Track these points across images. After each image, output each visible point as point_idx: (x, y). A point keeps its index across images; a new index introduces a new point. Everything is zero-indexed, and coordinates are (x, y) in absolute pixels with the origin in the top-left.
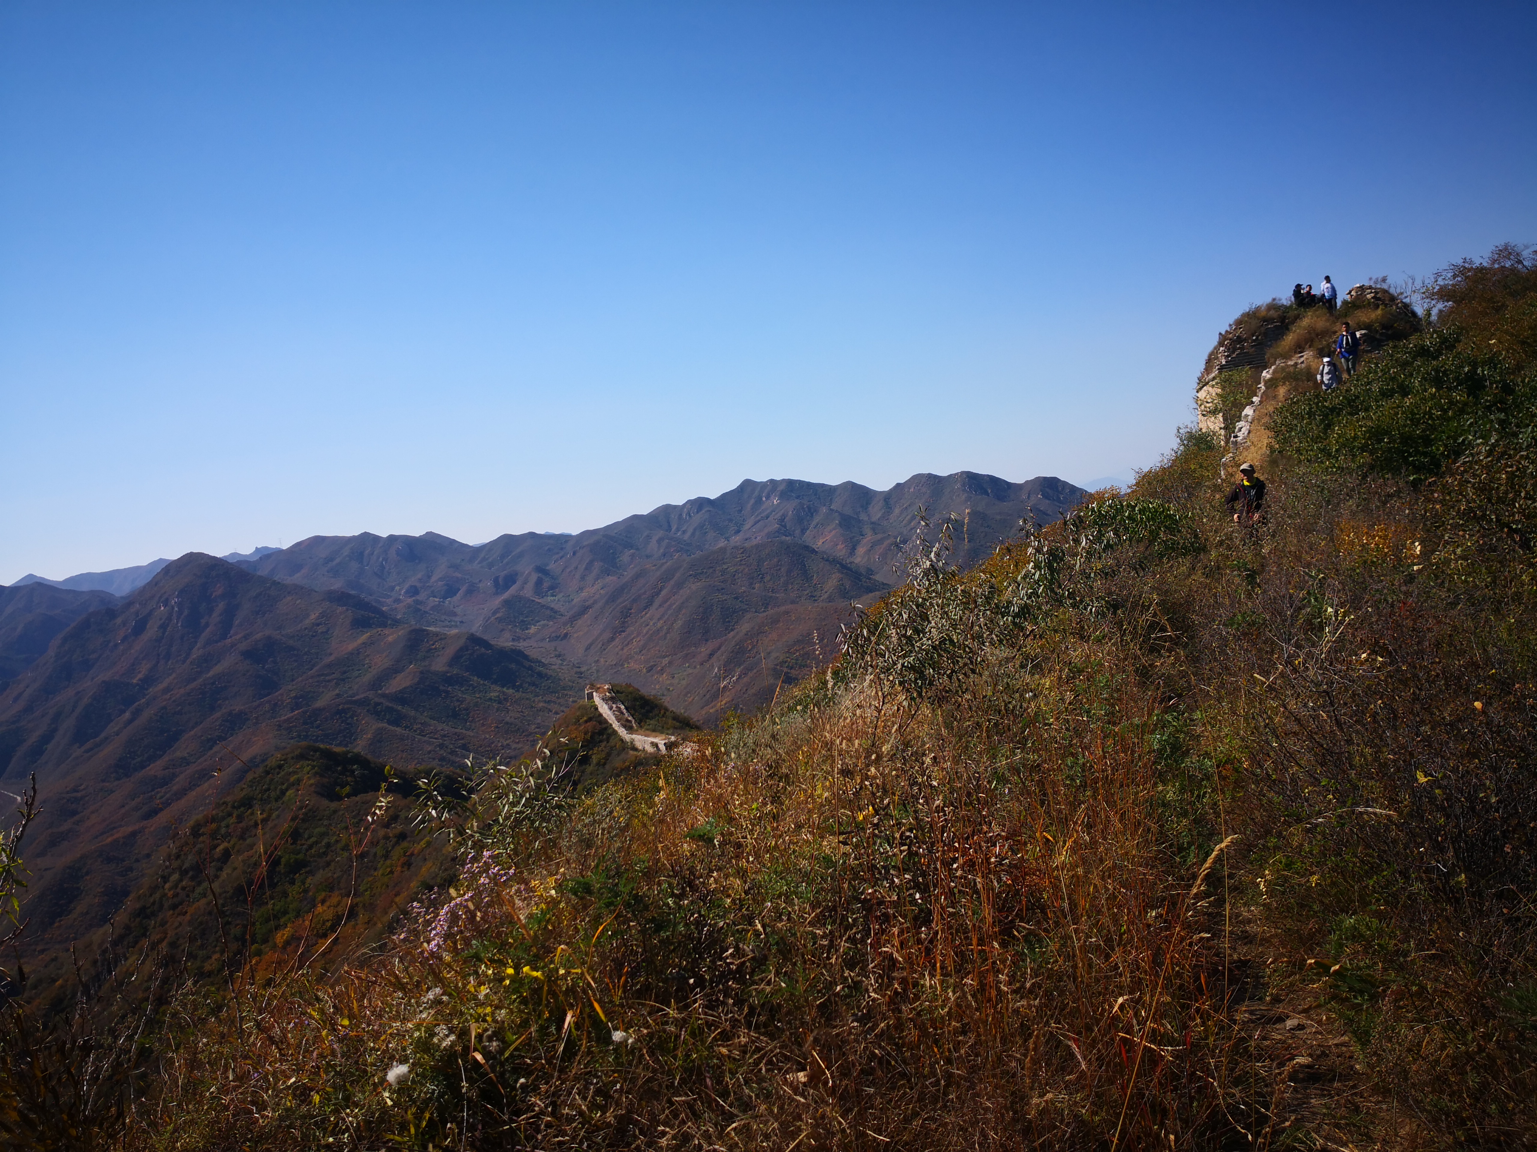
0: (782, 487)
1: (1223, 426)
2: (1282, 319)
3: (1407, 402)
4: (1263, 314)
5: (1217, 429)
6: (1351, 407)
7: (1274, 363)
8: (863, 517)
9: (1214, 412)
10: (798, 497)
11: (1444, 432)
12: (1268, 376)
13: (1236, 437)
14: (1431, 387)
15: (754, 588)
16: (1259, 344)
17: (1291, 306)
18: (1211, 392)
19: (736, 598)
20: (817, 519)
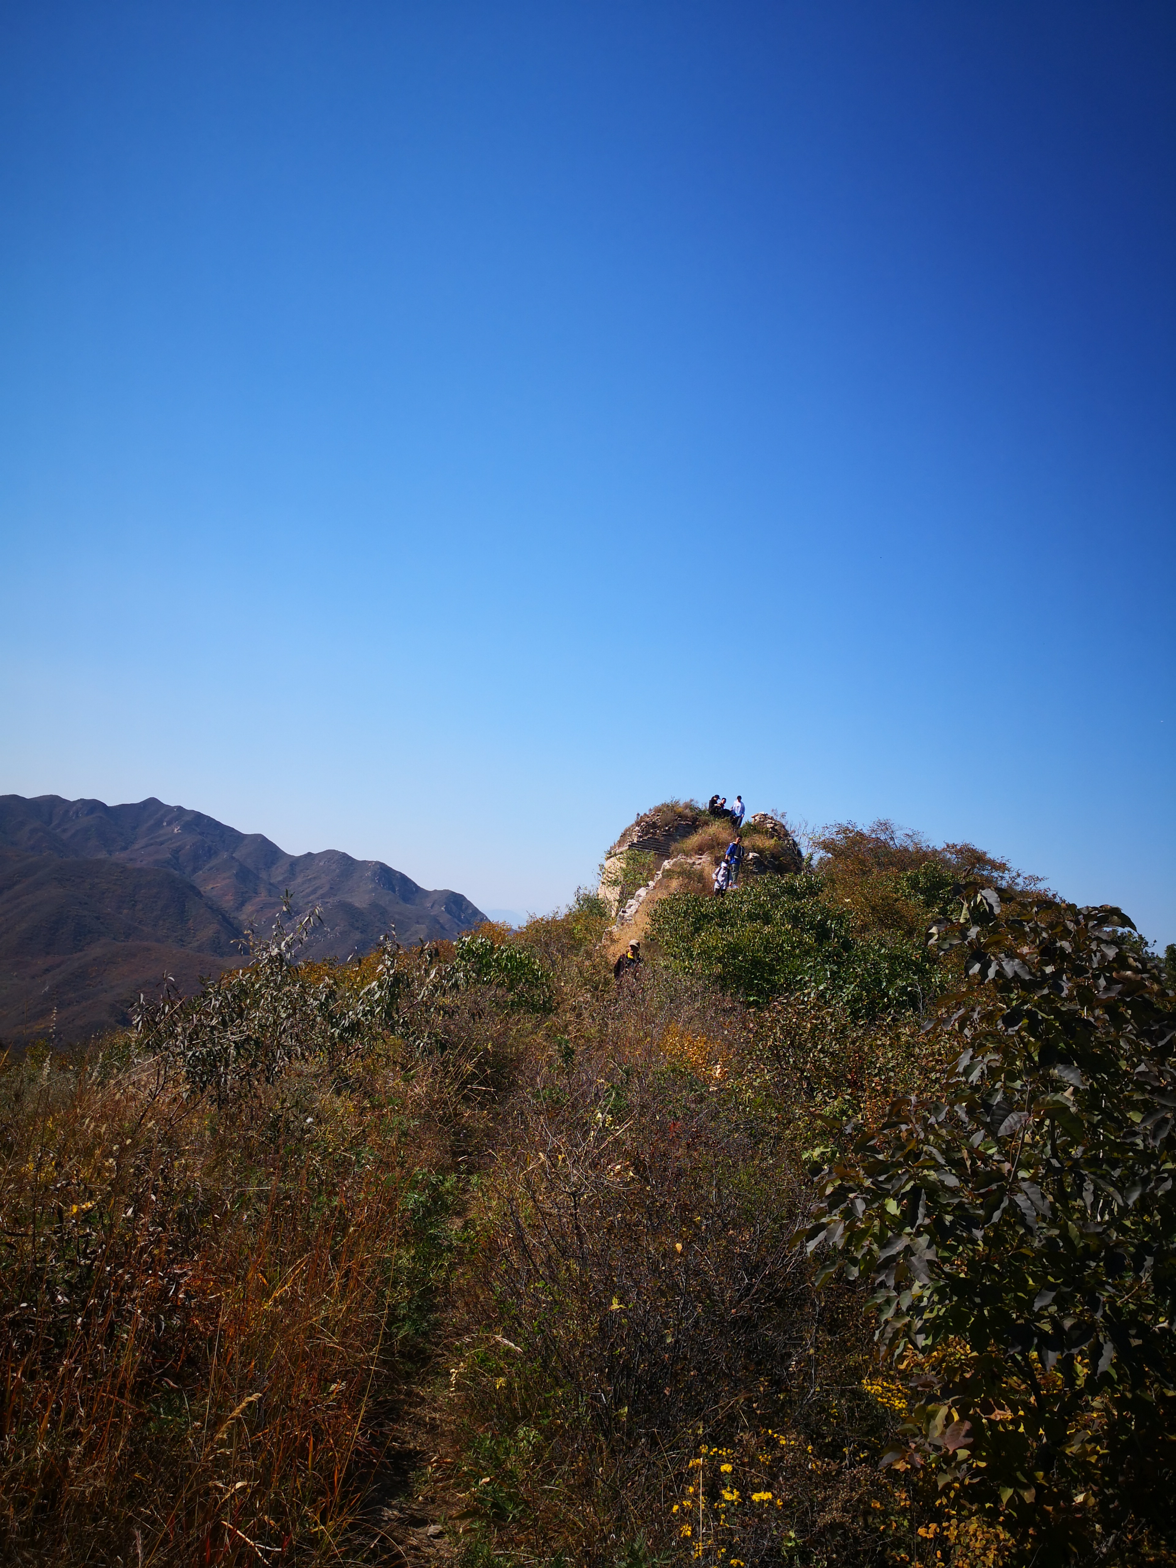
0: (188, 818)
1: (618, 898)
2: (694, 820)
3: (767, 929)
4: (680, 810)
5: (612, 899)
6: (722, 919)
7: (676, 857)
8: (263, 875)
9: (615, 883)
10: (202, 834)
11: (787, 966)
12: (668, 867)
13: (624, 912)
14: (788, 923)
15: (120, 913)
16: (670, 835)
17: (704, 812)
18: (616, 865)
19: (98, 918)
20: (213, 862)
